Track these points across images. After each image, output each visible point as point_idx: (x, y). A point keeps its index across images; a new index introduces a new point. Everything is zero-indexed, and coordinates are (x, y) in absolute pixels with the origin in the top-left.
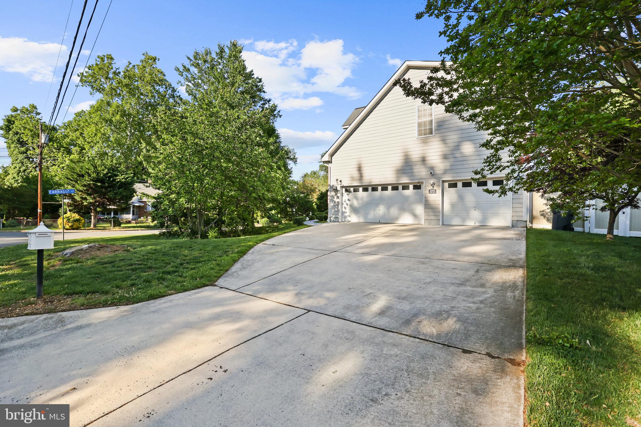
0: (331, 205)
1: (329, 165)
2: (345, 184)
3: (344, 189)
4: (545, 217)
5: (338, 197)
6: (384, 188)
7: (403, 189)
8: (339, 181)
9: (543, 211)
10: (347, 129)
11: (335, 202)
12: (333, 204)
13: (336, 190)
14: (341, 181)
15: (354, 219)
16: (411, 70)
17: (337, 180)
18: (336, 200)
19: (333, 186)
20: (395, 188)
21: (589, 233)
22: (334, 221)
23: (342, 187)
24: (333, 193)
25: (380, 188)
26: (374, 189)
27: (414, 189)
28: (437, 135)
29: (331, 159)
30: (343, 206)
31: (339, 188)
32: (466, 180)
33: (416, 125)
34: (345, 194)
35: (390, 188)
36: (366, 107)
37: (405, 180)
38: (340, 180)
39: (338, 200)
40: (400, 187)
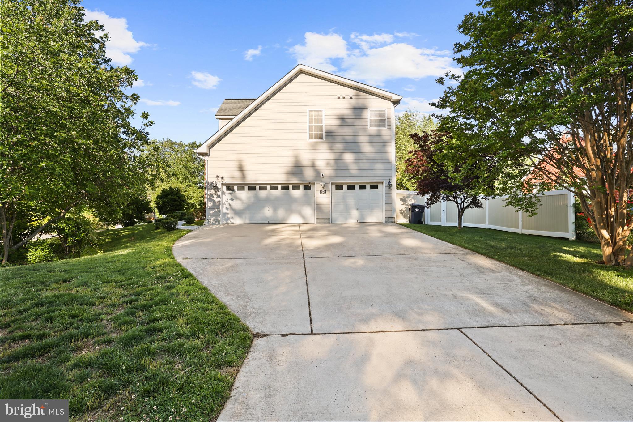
0: (209, 205)
1: (207, 158)
2: (227, 181)
3: (225, 187)
4: (402, 214)
5: (219, 196)
6: (274, 187)
7: (293, 189)
8: (220, 178)
9: (401, 210)
10: (232, 119)
11: (214, 202)
12: (212, 204)
13: (216, 188)
14: (222, 178)
15: (237, 221)
16: (302, 74)
17: (218, 176)
18: (215, 199)
19: (212, 183)
20: (285, 188)
21: (427, 225)
22: (213, 224)
23: (223, 185)
24: (212, 191)
25: (268, 187)
26: (263, 187)
27: (304, 189)
28: (326, 141)
29: (209, 151)
30: (224, 206)
31: (219, 186)
32: (350, 183)
33: (308, 128)
34: (227, 192)
35: (280, 187)
36: (256, 99)
37: (295, 181)
38: (221, 176)
39: (219, 199)
40: (291, 187)
